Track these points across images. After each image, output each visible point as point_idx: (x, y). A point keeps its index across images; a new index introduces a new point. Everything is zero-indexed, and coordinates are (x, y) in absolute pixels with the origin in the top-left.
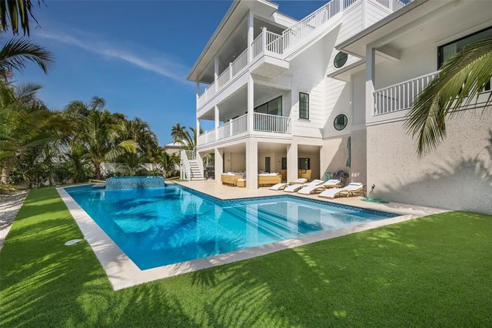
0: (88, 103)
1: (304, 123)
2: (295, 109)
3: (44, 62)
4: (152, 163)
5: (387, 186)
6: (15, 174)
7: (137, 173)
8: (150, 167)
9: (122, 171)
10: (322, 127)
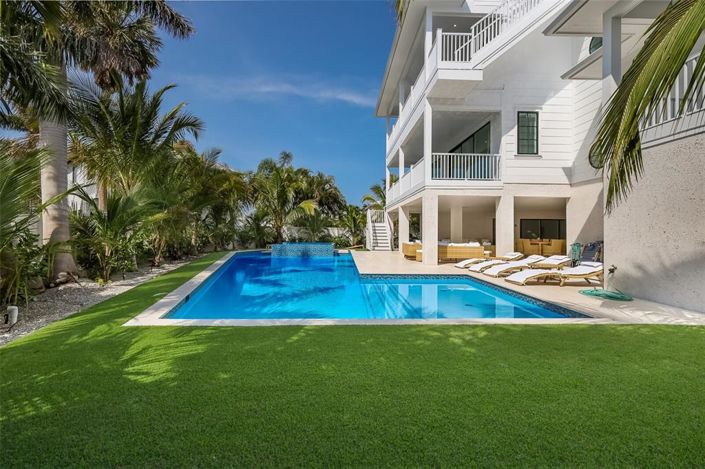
0: (276, 159)
1: (528, 161)
2: (509, 140)
3: (198, 131)
4: (336, 226)
5: (640, 267)
6: (203, 236)
7: (320, 238)
8: (335, 232)
9: (304, 236)
10: (569, 164)
